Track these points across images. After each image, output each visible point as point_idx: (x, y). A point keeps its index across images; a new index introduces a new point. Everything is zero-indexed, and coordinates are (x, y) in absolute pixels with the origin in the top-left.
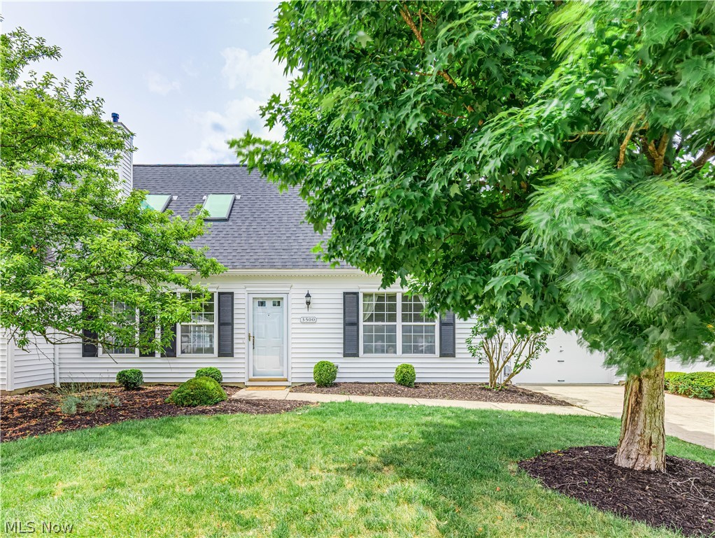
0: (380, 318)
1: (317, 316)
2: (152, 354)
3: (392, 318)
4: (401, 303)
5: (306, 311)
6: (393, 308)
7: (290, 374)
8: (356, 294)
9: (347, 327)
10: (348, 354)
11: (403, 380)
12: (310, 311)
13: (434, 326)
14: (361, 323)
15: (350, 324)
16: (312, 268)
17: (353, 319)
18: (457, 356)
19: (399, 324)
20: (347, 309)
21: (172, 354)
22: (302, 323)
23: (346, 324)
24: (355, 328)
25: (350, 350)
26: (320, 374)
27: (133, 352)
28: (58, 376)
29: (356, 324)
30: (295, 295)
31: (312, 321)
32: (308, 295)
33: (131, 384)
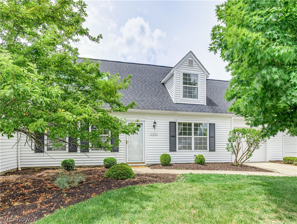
0: (185, 134)
1: (158, 132)
2: (76, 151)
3: (190, 134)
4: (194, 127)
5: (153, 130)
6: (190, 129)
7: (146, 160)
8: (175, 123)
9: (171, 138)
10: (172, 150)
11: (200, 162)
12: (156, 130)
13: (207, 138)
14: (177, 136)
15: (172, 137)
16: (157, 110)
17: (174, 134)
18: (216, 151)
19: (193, 136)
20: (171, 129)
21: (87, 151)
22: (151, 135)
23: (171, 137)
24: (175, 138)
25: (173, 148)
26: (165, 160)
27: (65, 150)
28: (19, 164)
29: (175, 136)
30: (147, 123)
31: (155, 135)
32: (155, 123)
33: (70, 167)
